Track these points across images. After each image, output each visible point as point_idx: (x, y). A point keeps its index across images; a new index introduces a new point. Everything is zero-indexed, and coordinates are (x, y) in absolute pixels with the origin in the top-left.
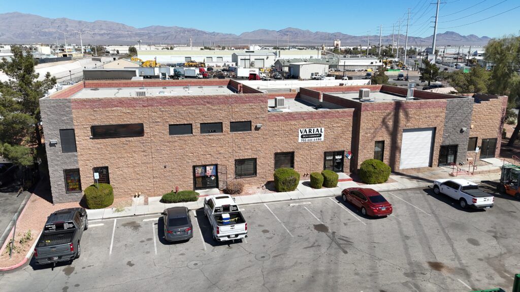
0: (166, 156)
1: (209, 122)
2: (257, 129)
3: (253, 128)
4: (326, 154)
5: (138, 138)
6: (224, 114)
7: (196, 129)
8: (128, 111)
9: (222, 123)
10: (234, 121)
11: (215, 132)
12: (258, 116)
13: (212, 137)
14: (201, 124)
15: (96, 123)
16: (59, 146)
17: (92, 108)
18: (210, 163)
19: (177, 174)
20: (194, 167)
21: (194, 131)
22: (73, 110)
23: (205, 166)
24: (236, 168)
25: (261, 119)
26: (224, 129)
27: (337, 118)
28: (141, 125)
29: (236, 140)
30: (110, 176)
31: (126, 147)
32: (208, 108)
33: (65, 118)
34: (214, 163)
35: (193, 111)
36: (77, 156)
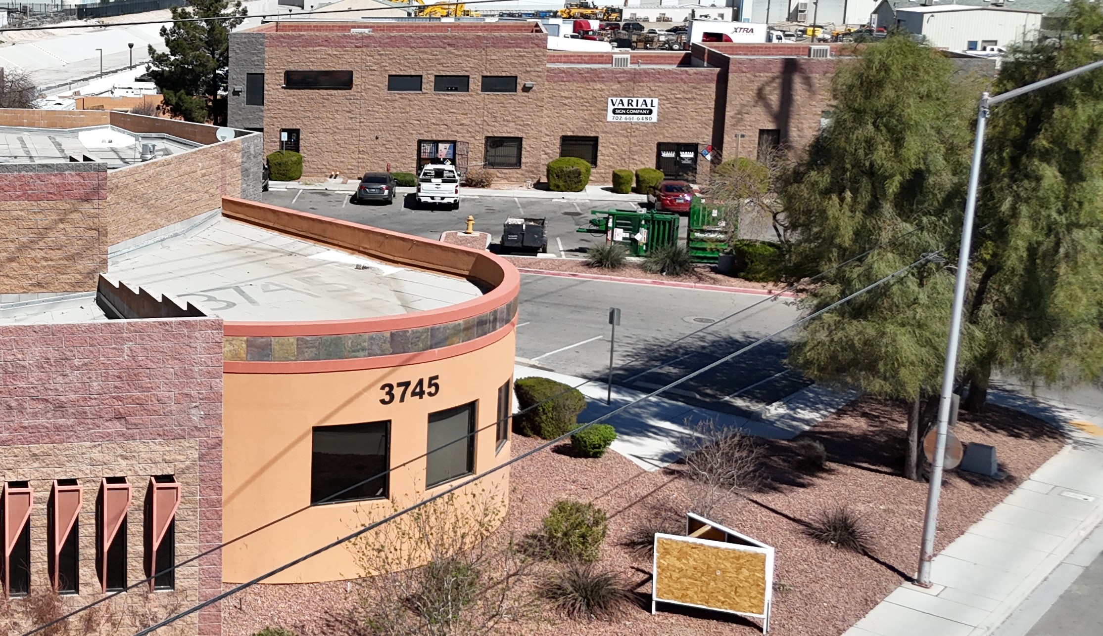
0: (380, 121)
1: (448, 74)
2: (526, 89)
3: (519, 88)
4: (661, 147)
5: (344, 91)
6: (472, 63)
7: (428, 84)
8: (335, 53)
9: (468, 77)
10: (488, 74)
11: (456, 90)
12: (528, 69)
13: (451, 98)
14: (436, 76)
15: (292, 68)
16: (243, 95)
17: (289, 46)
18: (445, 139)
19: (394, 150)
20: (420, 142)
21: (424, 86)
22: (266, 49)
23: (436, 143)
24: (487, 151)
25: (534, 74)
26: (471, 86)
27: (685, 82)
28: (350, 73)
29: (490, 106)
30: (301, 143)
31: (327, 103)
32: (450, 52)
33: (256, 58)
34: (450, 139)
35: (425, 56)
36: (262, 111)
